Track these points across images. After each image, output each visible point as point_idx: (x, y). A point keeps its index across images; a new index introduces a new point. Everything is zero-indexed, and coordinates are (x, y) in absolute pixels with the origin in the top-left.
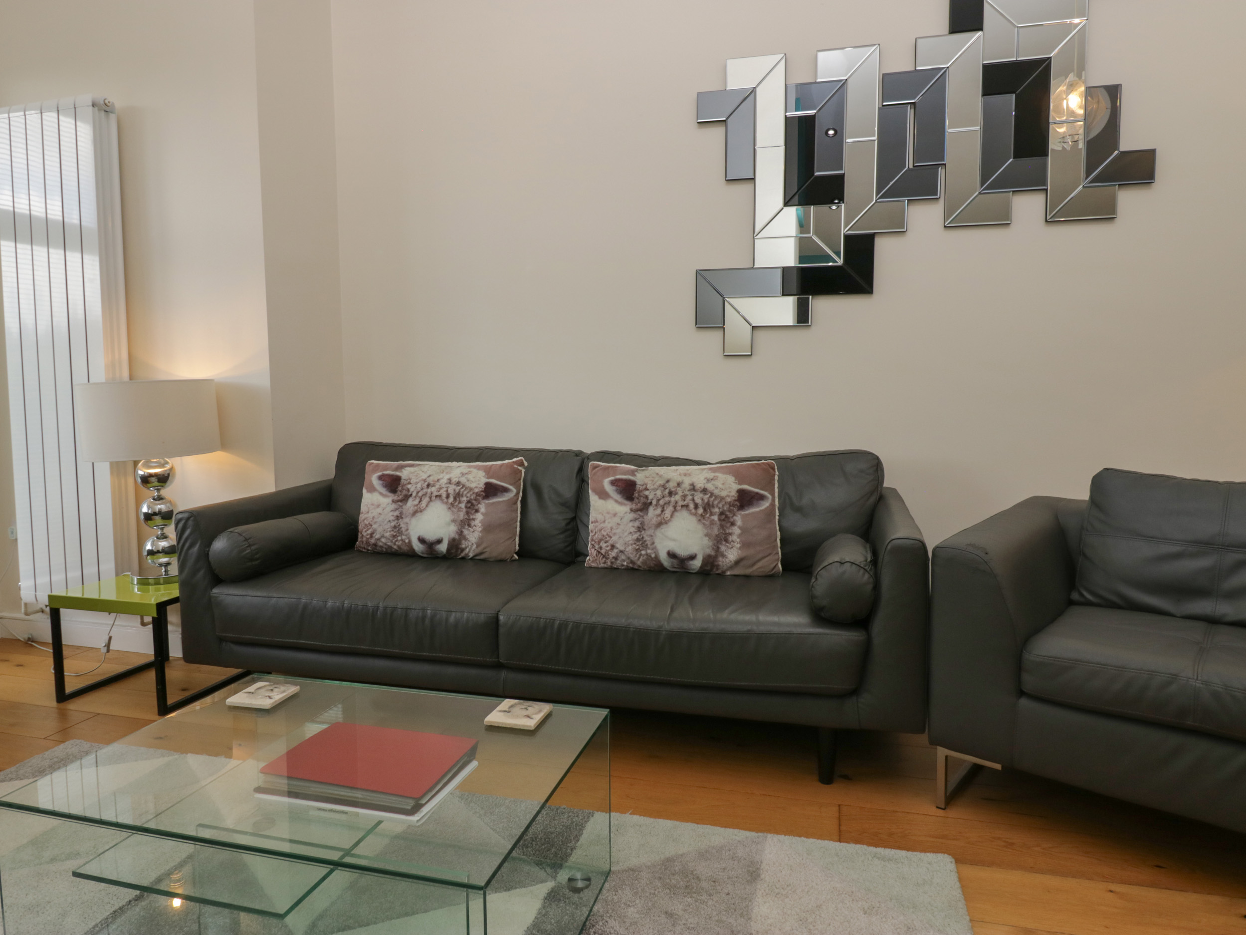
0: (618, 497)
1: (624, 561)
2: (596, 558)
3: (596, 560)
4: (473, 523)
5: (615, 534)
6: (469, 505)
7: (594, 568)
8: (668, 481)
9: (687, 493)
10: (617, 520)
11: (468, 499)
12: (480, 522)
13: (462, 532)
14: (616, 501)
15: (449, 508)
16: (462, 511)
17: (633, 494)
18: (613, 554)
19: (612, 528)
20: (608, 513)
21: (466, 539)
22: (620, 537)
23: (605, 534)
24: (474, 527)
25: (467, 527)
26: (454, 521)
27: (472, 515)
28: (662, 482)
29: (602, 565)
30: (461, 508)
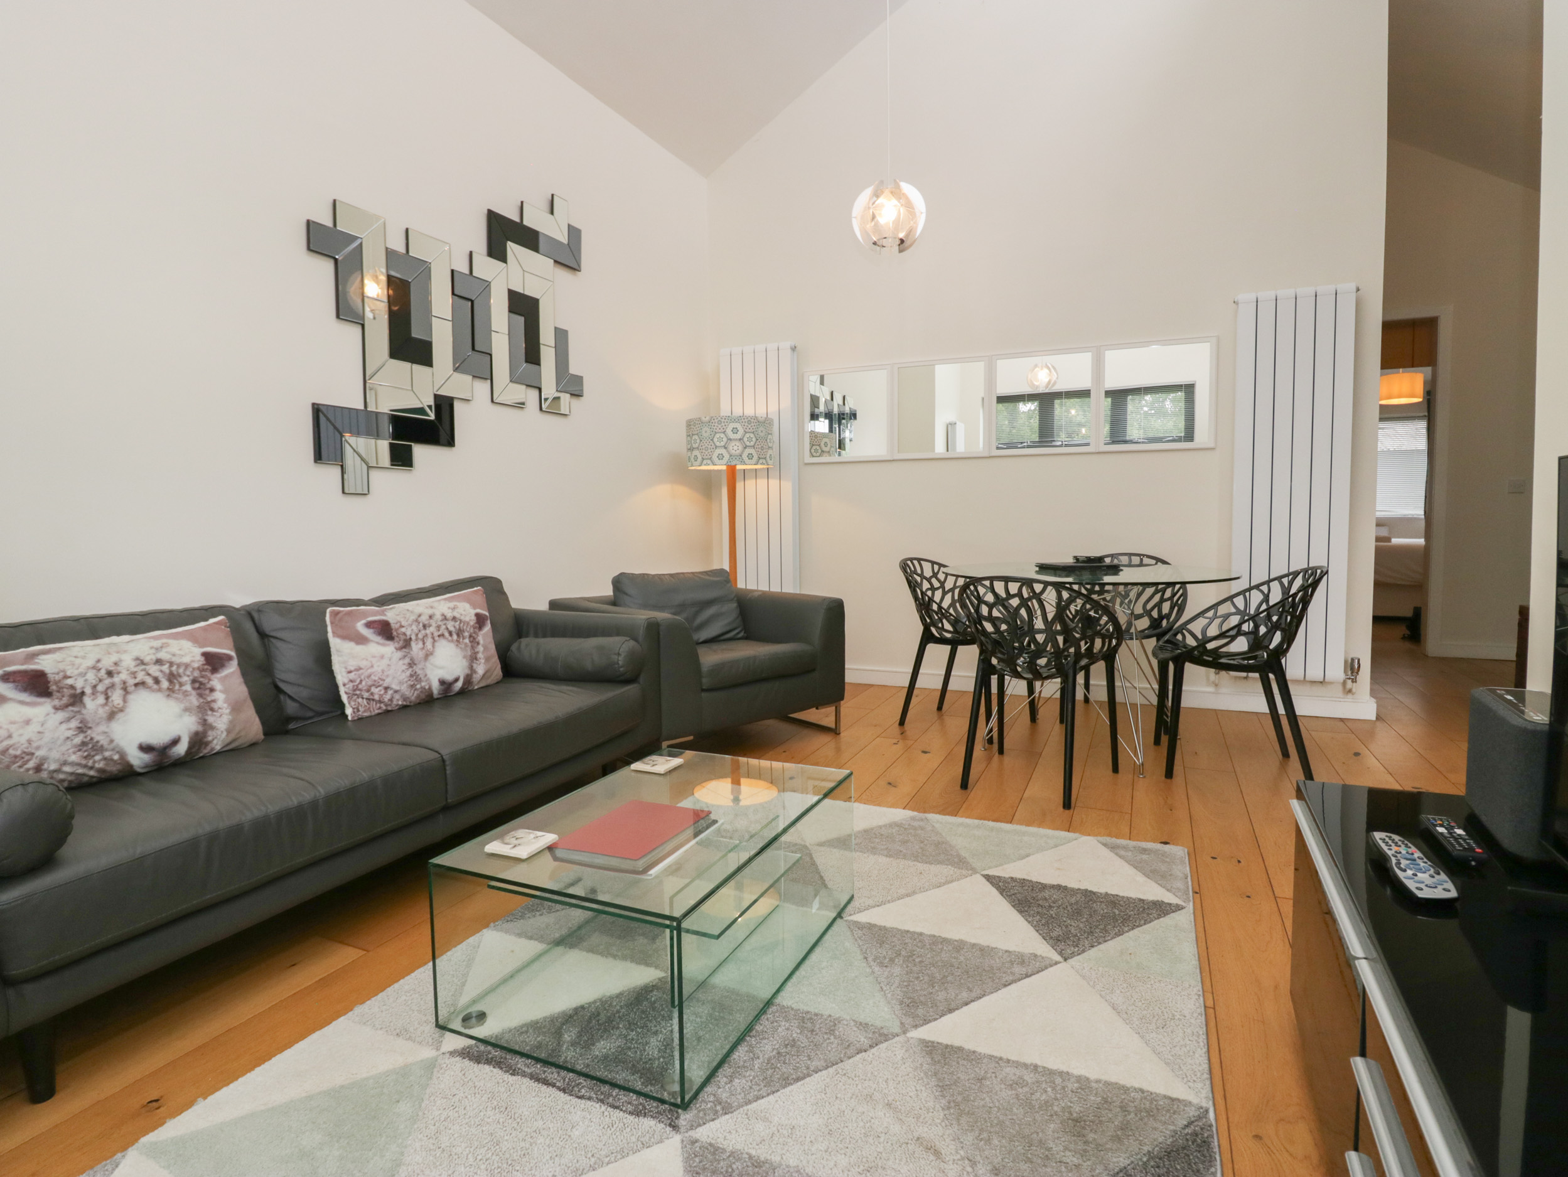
0: (379, 639)
1: (398, 700)
2: (368, 706)
3: (369, 708)
4: (215, 706)
5: (388, 676)
6: (197, 685)
7: (367, 717)
8: (420, 616)
9: (440, 623)
10: (385, 662)
11: (191, 678)
12: (225, 703)
13: (205, 720)
14: (378, 643)
15: (168, 695)
16: (191, 695)
17: (392, 633)
18: (387, 698)
19: (383, 671)
20: (374, 657)
21: (212, 728)
22: (394, 678)
23: (377, 678)
24: (220, 710)
25: (210, 712)
26: (186, 710)
27: (208, 696)
28: (413, 617)
29: (377, 712)
30: (186, 691)
